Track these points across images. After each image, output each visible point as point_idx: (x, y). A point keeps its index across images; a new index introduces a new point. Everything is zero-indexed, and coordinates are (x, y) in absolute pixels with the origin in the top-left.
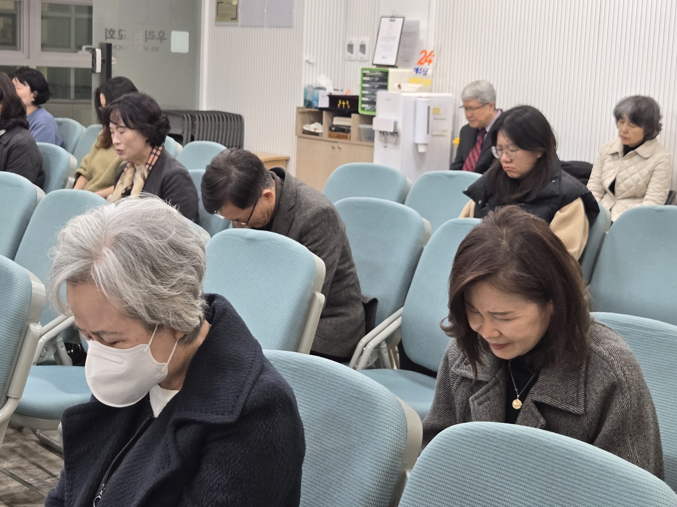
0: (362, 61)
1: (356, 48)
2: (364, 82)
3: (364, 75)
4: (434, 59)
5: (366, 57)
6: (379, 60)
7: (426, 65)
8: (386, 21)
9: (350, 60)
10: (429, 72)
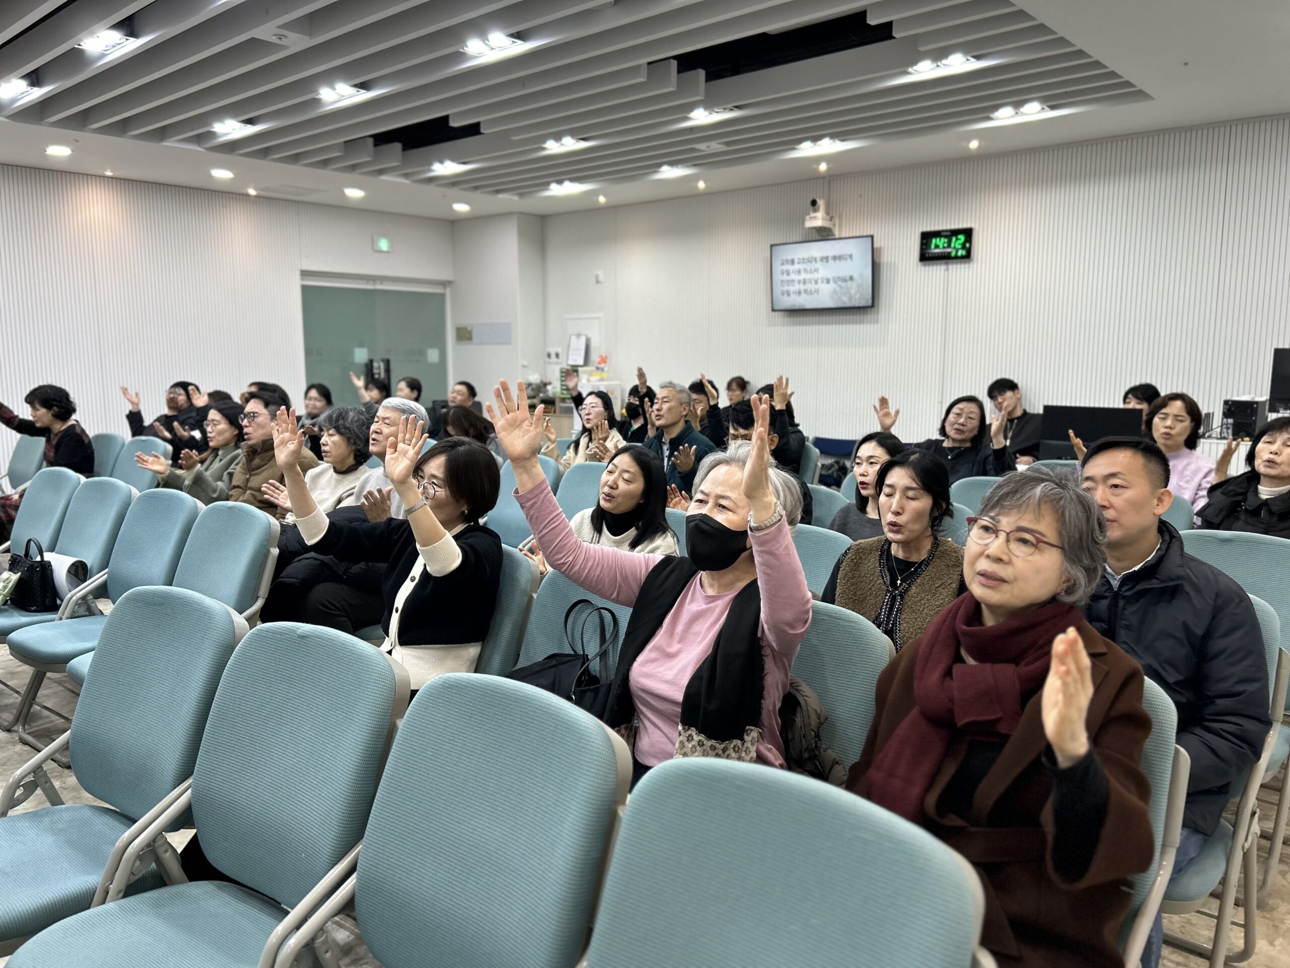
0: (557, 363)
1: (553, 356)
2: (562, 377)
3: (562, 372)
4: (608, 361)
5: (559, 361)
6: (571, 362)
7: (602, 365)
8: (574, 338)
9: (549, 363)
10: (606, 369)
